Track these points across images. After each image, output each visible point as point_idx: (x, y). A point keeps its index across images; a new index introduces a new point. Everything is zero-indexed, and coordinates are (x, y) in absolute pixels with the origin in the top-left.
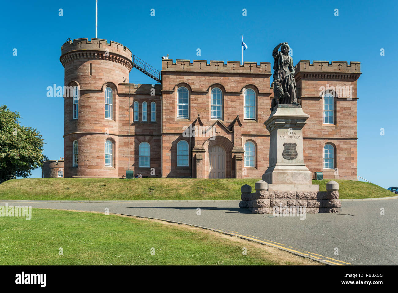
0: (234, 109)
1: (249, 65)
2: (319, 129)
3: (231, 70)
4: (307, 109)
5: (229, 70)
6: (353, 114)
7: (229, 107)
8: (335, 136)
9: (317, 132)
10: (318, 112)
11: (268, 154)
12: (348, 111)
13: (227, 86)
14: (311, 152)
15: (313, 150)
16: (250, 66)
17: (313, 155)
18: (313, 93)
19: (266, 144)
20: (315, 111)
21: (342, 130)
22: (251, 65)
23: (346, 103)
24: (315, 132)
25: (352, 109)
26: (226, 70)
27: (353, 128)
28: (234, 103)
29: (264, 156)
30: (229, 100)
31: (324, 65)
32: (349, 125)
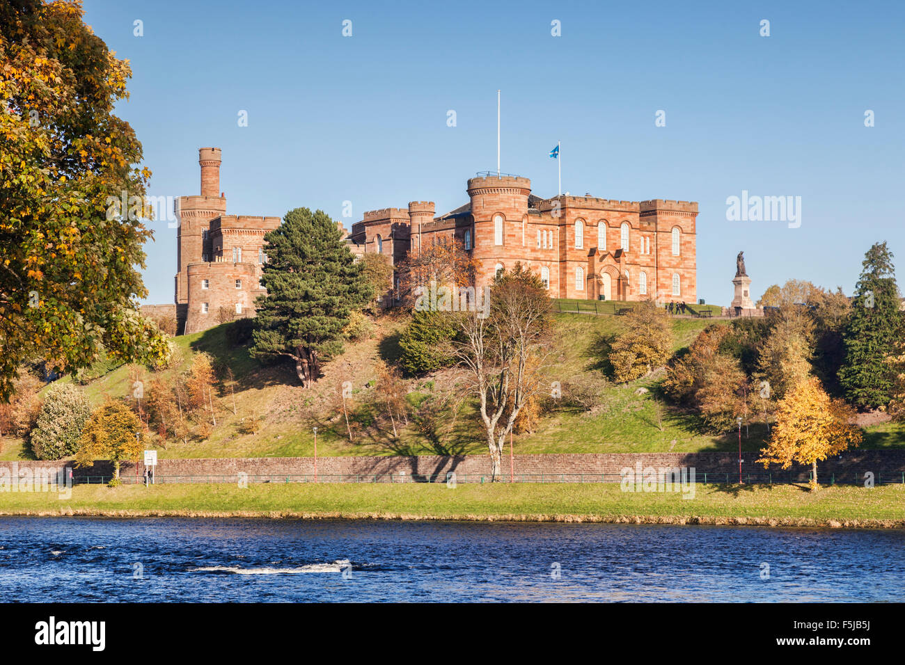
2: (669, 260)
6: (693, 248)
8: (681, 266)
9: (668, 262)
10: (669, 245)
12: (689, 245)
17: (666, 283)
21: (686, 262)
25: (692, 243)
27: (693, 259)
30: (610, 232)
31: (673, 204)
32: (691, 257)
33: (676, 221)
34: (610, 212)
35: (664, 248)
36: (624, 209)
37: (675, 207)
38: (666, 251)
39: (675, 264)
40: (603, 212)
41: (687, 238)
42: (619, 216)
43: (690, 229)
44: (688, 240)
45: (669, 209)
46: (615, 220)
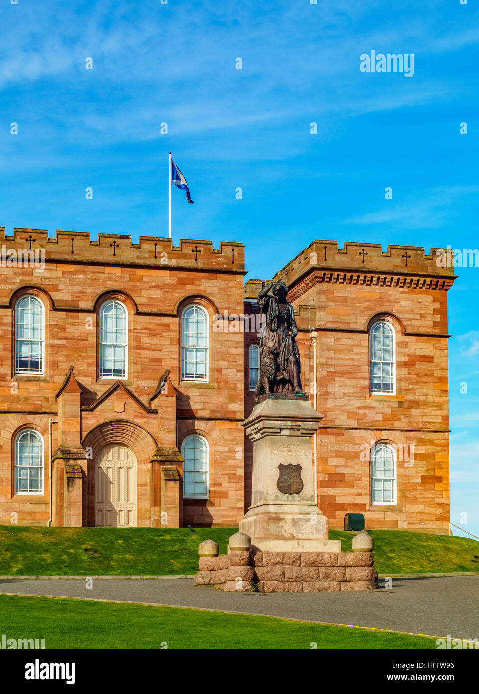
0: (156, 355)
1: (192, 247)
2: (359, 408)
3: (150, 257)
4: (331, 359)
5: (145, 258)
6: (438, 373)
7: (144, 349)
8: (398, 425)
9: (355, 413)
10: (358, 366)
11: (238, 467)
12: (427, 365)
13: (139, 298)
14: (342, 461)
15: (346, 459)
16: (195, 249)
17: (347, 471)
18: (347, 319)
19: (234, 443)
20: (350, 363)
21: (414, 412)
22: (196, 247)
23: (421, 347)
24: (351, 415)
25: (435, 360)
26: (138, 257)
27: (439, 406)
28: (156, 340)
29: (230, 472)
30: (144, 331)
31: (371, 253)
32: (430, 399)
33: (381, 301)
34: (140, 272)
35: (342, 374)
36: (190, 263)
37: (375, 261)
38: (348, 382)
39: (379, 417)
40: (118, 270)
41: (423, 348)
42: (174, 280)
43: (429, 321)
44: (419, 353)
45: (356, 265)
46: (157, 294)
